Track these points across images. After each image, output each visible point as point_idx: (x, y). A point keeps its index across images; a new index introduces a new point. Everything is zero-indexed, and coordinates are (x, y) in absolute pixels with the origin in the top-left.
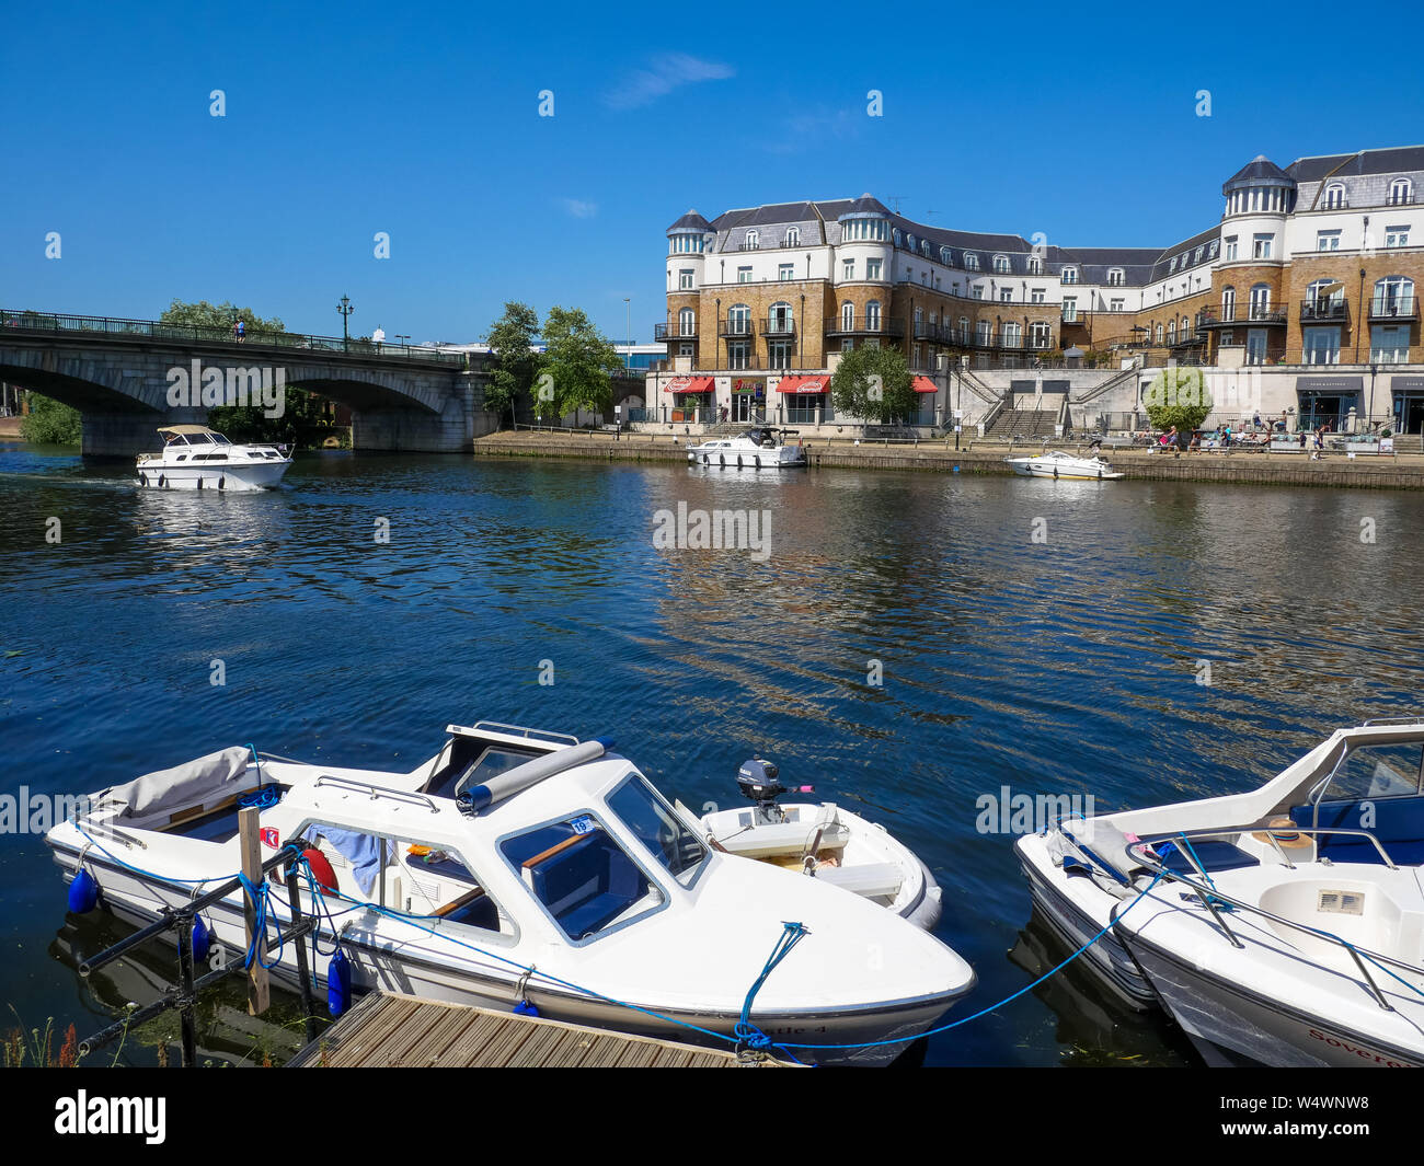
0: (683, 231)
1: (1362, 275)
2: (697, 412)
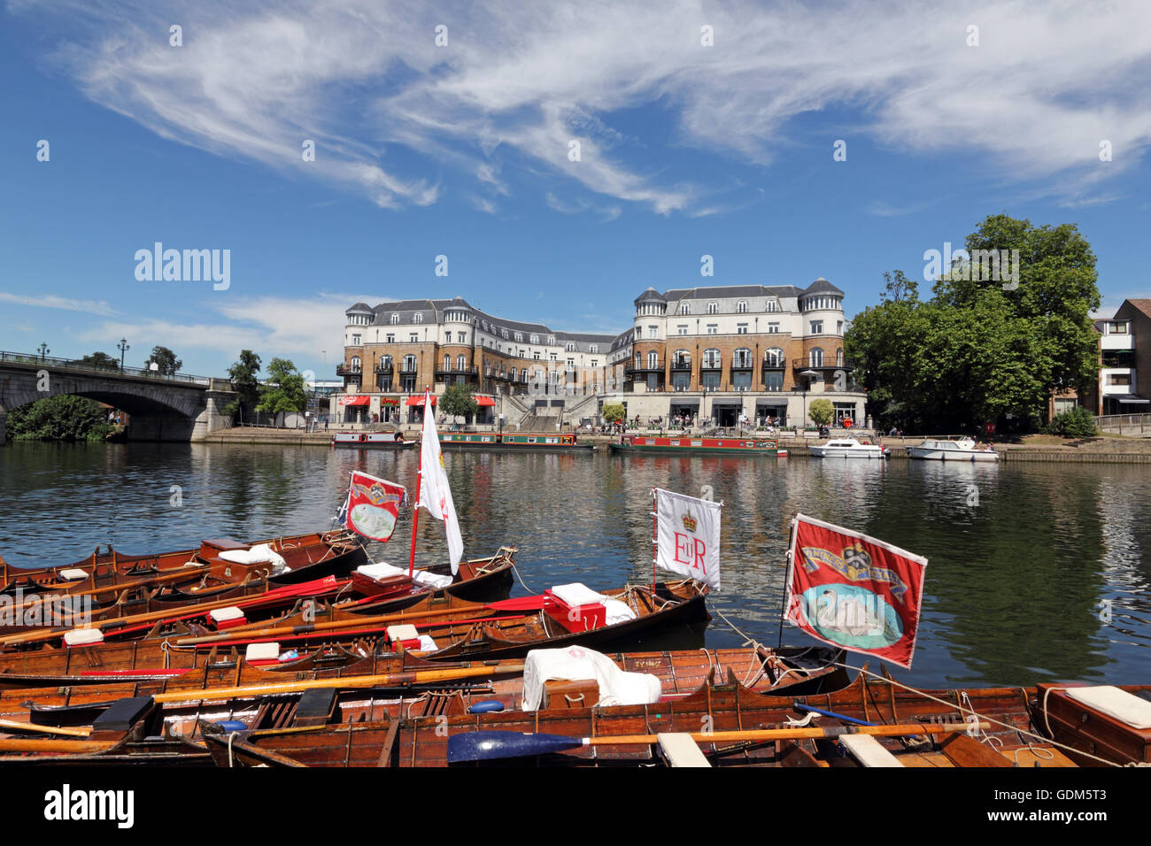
0: (355, 312)
1: (697, 347)
2: (359, 417)
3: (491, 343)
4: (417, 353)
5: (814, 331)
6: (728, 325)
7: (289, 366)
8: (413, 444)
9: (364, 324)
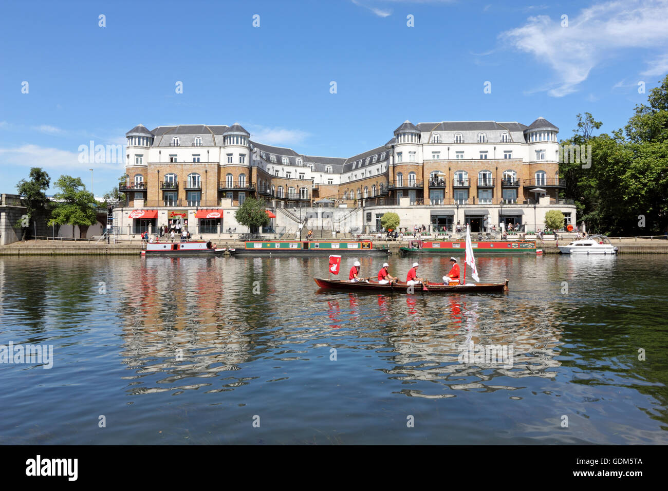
1: (450, 169)
2: (150, 228)
4: (202, 172)
5: (538, 158)
6: (472, 152)
7: (77, 183)
8: (224, 251)
9: (145, 145)
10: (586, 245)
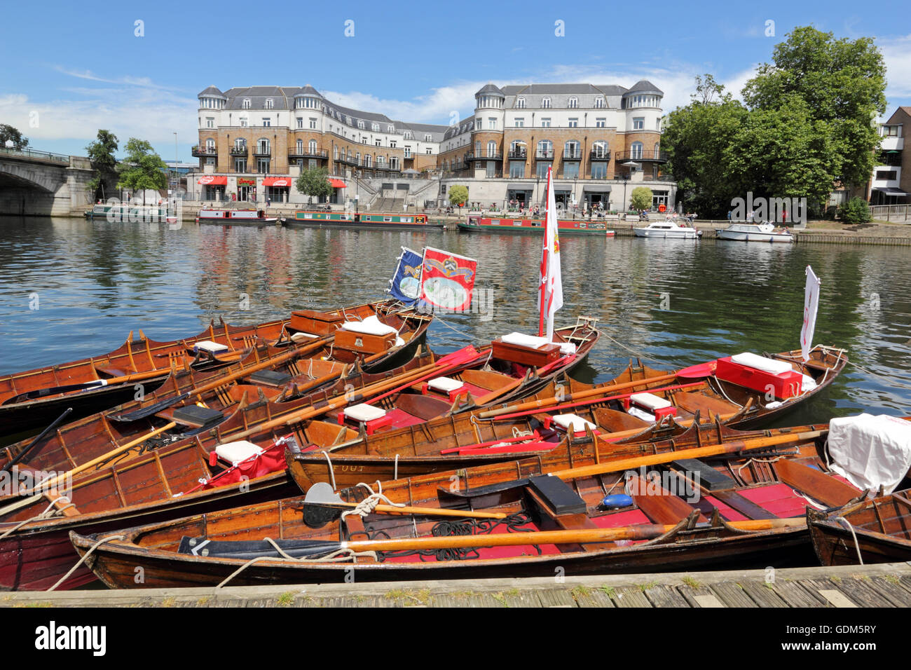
0: (208, 96)
1: (533, 138)
2: (218, 196)
3: (338, 129)
4: (271, 137)
5: (636, 127)
6: (560, 119)
7: (146, 146)
8: (275, 221)
9: (216, 108)
10: (663, 227)
